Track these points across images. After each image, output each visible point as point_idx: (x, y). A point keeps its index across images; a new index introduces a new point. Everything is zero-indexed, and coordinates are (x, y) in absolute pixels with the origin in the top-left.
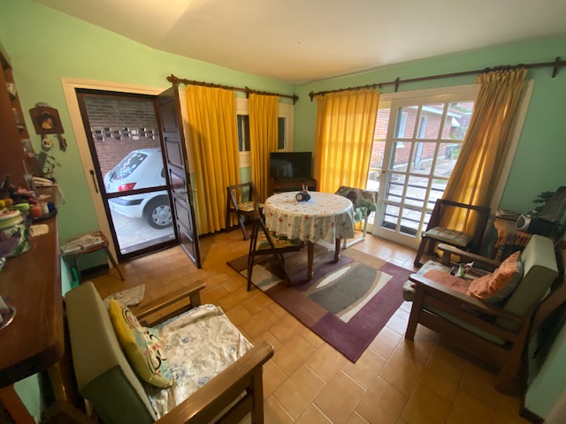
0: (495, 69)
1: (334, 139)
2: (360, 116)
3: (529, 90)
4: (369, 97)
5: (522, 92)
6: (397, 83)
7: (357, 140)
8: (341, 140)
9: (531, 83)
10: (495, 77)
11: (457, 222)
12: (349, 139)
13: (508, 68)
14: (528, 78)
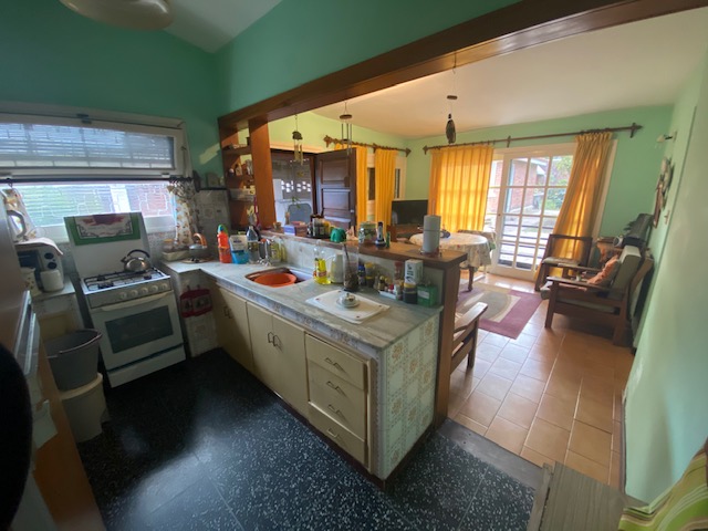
0: (588, 132)
1: (449, 187)
2: (476, 167)
3: (614, 148)
4: (484, 151)
5: (609, 149)
6: (509, 140)
7: (473, 187)
8: (457, 188)
9: (616, 141)
10: (588, 138)
11: (566, 252)
12: (465, 187)
13: (598, 131)
14: (613, 138)
